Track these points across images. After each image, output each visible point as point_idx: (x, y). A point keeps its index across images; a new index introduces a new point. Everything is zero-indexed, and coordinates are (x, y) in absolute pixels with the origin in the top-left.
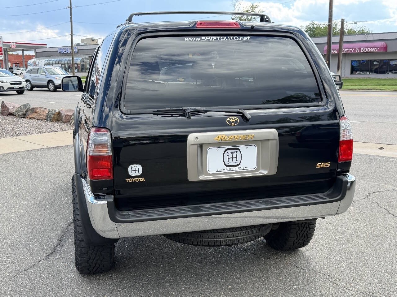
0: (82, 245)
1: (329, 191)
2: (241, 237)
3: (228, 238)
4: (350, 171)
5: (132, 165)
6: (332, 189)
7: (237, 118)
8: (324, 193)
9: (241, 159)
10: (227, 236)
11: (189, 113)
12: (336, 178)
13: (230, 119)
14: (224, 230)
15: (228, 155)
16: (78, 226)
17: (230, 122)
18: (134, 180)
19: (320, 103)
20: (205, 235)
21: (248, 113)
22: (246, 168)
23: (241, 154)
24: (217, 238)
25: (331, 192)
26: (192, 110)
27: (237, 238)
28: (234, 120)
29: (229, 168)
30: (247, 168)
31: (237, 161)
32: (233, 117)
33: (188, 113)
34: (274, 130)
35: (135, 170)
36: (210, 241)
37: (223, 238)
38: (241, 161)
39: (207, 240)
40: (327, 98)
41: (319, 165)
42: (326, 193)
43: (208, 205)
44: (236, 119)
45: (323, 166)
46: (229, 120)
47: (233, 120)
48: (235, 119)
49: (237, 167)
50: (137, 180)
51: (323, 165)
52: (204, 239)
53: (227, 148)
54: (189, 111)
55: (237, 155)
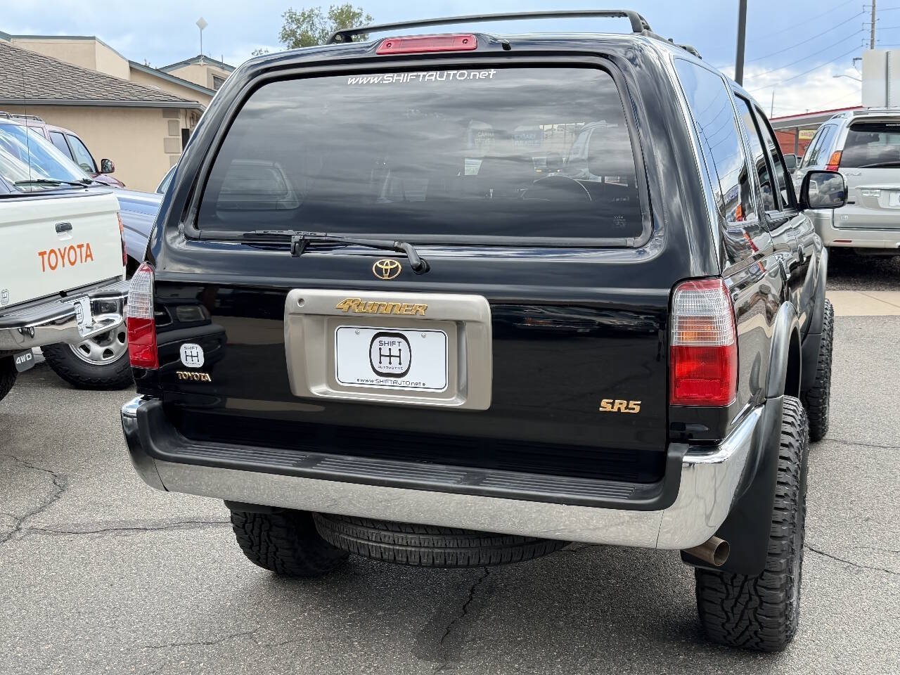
3: (382, 542)
5: (185, 345)
7: (397, 263)
9: (410, 362)
10: (381, 539)
11: (296, 243)
13: (382, 263)
15: (380, 349)
17: (379, 270)
18: (189, 375)
19: (630, 241)
22: (422, 386)
23: (410, 351)
28: (389, 267)
29: (382, 378)
30: (424, 384)
31: (400, 364)
32: (388, 261)
33: (293, 244)
34: (481, 299)
35: (192, 357)
38: (409, 365)
40: (654, 227)
41: (605, 405)
44: (394, 263)
45: (619, 409)
46: (379, 266)
47: (387, 267)
48: (392, 263)
49: (399, 380)
50: (195, 376)
51: (620, 405)
53: (378, 331)
54: (297, 238)
55: (400, 350)
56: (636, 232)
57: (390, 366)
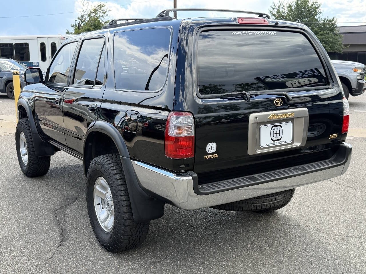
0: (127, 224)
1: (333, 157)
2: (280, 200)
3: (272, 201)
4: (346, 140)
5: (209, 144)
6: (335, 156)
8: (330, 159)
9: (282, 134)
11: (249, 96)
12: (339, 146)
14: (269, 195)
15: (274, 131)
16: (123, 206)
18: (210, 156)
19: (329, 86)
20: (254, 201)
21: (291, 95)
23: (282, 130)
24: (264, 203)
25: (334, 158)
26: (251, 94)
27: (278, 201)
28: (279, 102)
29: (274, 142)
30: (286, 141)
31: (279, 136)
32: (278, 99)
34: (306, 109)
35: (211, 148)
36: (258, 205)
37: (268, 202)
38: (282, 136)
39: (256, 205)
40: (333, 82)
41: (331, 137)
42: (331, 158)
43: (257, 175)
46: (276, 101)
48: (280, 100)
49: (279, 141)
50: (212, 156)
51: (334, 136)
52: (253, 205)
53: (273, 125)
54: (249, 94)
55: (280, 131)
56: (329, 84)
57: (276, 137)
